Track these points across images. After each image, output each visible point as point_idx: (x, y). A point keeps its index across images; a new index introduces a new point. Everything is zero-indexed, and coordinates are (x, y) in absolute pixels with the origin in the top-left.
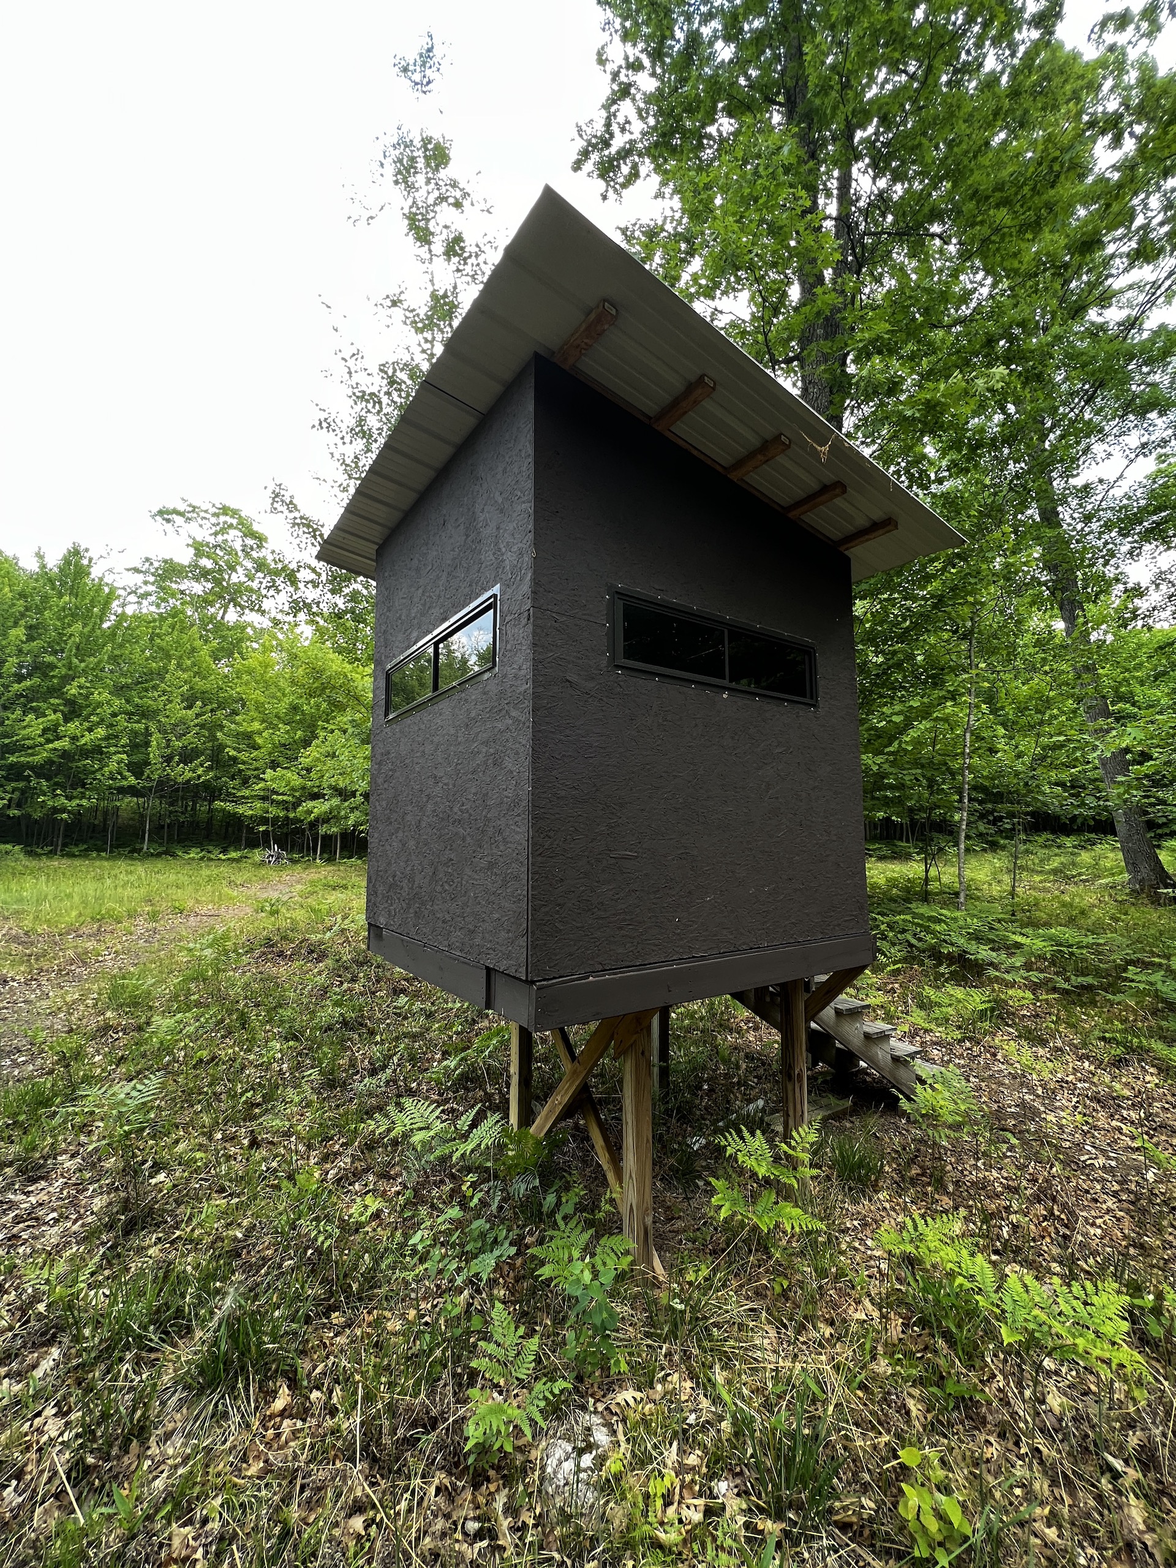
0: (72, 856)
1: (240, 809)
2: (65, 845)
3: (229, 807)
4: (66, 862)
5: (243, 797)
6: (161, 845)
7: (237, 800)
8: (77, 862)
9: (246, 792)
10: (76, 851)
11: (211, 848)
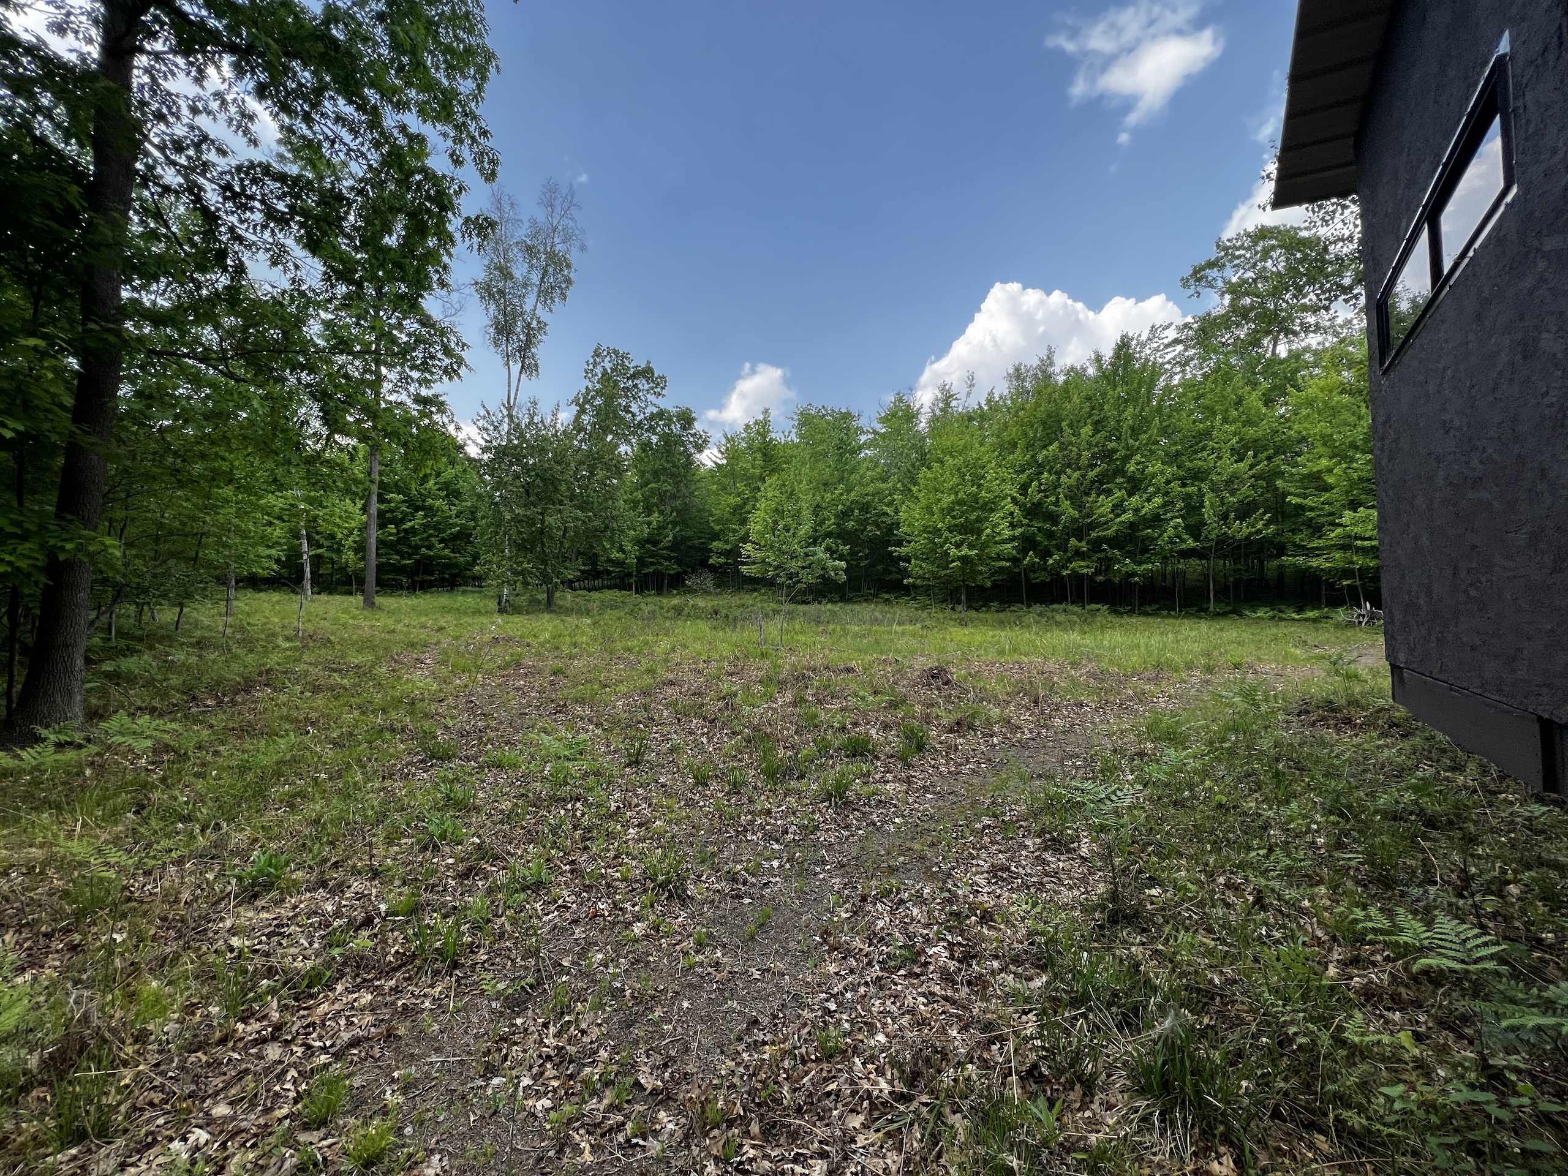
0: (1146, 614)
1: (1314, 563)
2: (1141, 605)
3: (1300, 560)
4: (1142, 619)
5: (1317, 548)
6: (1227, 604)
7: (1309, 552)
8: (1150, 620)
9: (1320, 543)
10: (1149, 609)
11: (1283, 607)
